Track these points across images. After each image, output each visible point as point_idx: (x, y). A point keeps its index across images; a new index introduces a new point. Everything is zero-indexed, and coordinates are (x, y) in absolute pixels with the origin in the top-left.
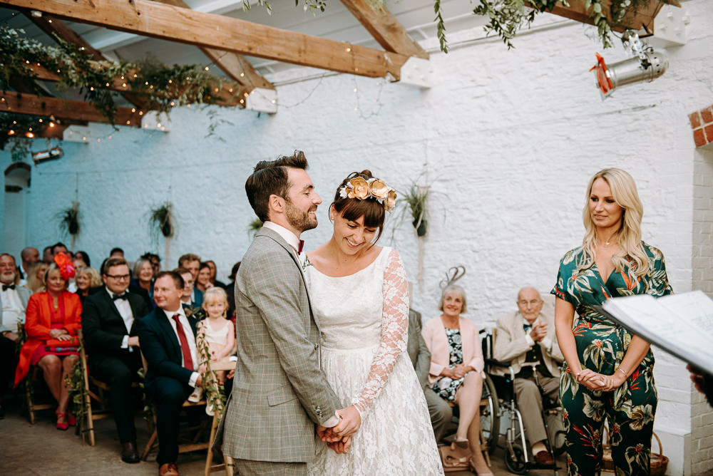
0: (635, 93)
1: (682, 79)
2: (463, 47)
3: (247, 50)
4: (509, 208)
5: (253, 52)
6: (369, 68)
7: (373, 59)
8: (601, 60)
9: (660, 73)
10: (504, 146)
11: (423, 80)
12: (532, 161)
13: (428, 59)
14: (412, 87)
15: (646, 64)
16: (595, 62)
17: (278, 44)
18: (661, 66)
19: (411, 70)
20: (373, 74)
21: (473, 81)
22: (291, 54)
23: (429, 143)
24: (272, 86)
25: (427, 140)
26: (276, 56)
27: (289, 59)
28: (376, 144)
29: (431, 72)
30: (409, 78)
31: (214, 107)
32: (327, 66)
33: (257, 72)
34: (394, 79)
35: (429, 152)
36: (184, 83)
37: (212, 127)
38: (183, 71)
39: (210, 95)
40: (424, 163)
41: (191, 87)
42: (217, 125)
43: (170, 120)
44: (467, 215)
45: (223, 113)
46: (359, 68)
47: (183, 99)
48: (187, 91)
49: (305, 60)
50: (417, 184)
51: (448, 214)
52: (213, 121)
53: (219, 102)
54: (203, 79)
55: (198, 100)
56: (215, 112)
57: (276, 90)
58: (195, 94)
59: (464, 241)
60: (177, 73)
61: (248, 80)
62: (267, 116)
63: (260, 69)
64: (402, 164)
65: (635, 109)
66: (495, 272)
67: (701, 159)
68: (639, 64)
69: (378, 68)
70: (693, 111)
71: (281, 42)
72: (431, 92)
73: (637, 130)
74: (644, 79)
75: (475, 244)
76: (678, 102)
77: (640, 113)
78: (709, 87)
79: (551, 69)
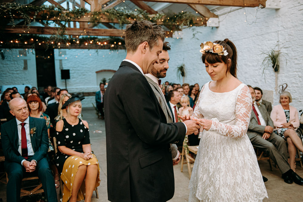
3: (198, 2)
5: (200, 3)
6: (251, 3)
11: (276, 5)
14: (272, 9)
19: (270, 2)
20: (253, 6)
21: (299, 3)
23: (280, 32)
24: (217, 16)
25: (278, 31)
26: (210, 3)
27: (216, 4)
28: (257, 35)
29: (280, 2)
30: (269, 5)
31: (194, 27)
32: (232, 5)
33: (211, 12)
34: (263, 7)
35: (280, 36)
36: (182, 19)
37: (194, 35)
38: (182, 15)
39: (192, 23)
40: (277, 41)
41: (185, 20)
42: (196, 33)
43: (183, 34)
44: (296, 62)
45: (198, 29)
46: (246, 4)
47: (182, 25)
48: (183, 22)
49: (223, 3)
50: (274, 50)
51: (288, 62)
52: (194, 32)
53: (196, 25)
54: (190, 17)
55: (188, 25)
56: (195, 29)
57: (218, 18)
58: (187, 23)
59: (295, 73)
60: (180, 16)
61: (207, 15)
62: (215, 28)
63: (212, 10)
64: (268, 42)
69: (255, 3)
72: (280, 10)
75: (300, 74)
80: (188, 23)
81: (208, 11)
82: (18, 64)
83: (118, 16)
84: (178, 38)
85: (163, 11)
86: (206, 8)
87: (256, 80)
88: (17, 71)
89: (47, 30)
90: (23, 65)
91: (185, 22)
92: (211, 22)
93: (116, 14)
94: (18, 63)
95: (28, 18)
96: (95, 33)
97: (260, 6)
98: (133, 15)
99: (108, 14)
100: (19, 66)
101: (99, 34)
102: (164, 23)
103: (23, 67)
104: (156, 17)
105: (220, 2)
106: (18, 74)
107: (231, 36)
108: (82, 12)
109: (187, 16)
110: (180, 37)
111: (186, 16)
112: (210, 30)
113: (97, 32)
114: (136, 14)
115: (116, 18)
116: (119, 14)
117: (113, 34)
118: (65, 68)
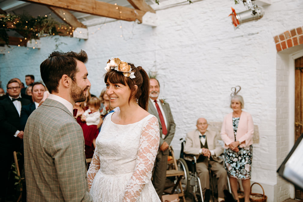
0: (249, 27)
1: (271, 20)
2: (171, 7)
3: (66, 7)
4: (193, 81)
5: (69, 8)
6: (128, 17)
7: (129, 13)
8: (234, 11)
9: (261, 17)
10: (191, 53)
11: (153, 23)
12: (203, 60)
13: (155, 13)
14: (148, 26)
15: (254, 13)
16: (231, 12)
17: (82, 5)
18: (261, 14)
19: (147, 18)
20: (130, 20)
21: (176, 23)
22: (89, 9)
23: (157, 52)
24: (85, 27)
25: (155, 50)
26: (81, 10)
27: (88, 12)
28: (132, 53)
29: (157, 19)
30: (147, 21)
31: (57, 37)
32: (107, 15)
33: (78, 21)
34: (139, 22)
35: (157, 56)
36: (42, 25)
37: (57, 46)
38: (41, 19)
39: (55, 31)
40: (154, 61)
41: (45, 27)
42: (59, 44)
43: (40, 43)
44: (174, 85)
45: (62, 39)
46: (122, 17)
47: (42, 32)
48: (44, 29)
49: (96, 12)
50: (152, 71)
51: (165, 84)
52: (57, 43)
53: (60, 34)
54: (52, 23)
55: (49, 33)
56: (58, 38)
57: (87, 29)
58: (48, 30)
59: (173, 97)
60: (39, 20)
61: (73, 24)
62: (83, 41)
63: (80, 19)
65: (249, 35)
66: (187, 111)
67: (279, 57)
68: (251, 13)
69: (131, 17)
70: (275, 35)
71: (84, 4)
72: (157, 28)
73: (250, 44)
74: (253, 20)
75: (178, 98)
76: (268, 31)
77: (251, 37)
78: (283, 24)
79: (211, 17)
80: (50, 31)
81: (75, 19)
84: (34, 48)
86: (72, 15)
91: (46, 29)
102: (16, 27)
104: (6, 19)
105: (93, 11)
107: (102, 51)
109: (49, 22)
110: (36, 47)
111: (47, 22)
112: (76, 42)
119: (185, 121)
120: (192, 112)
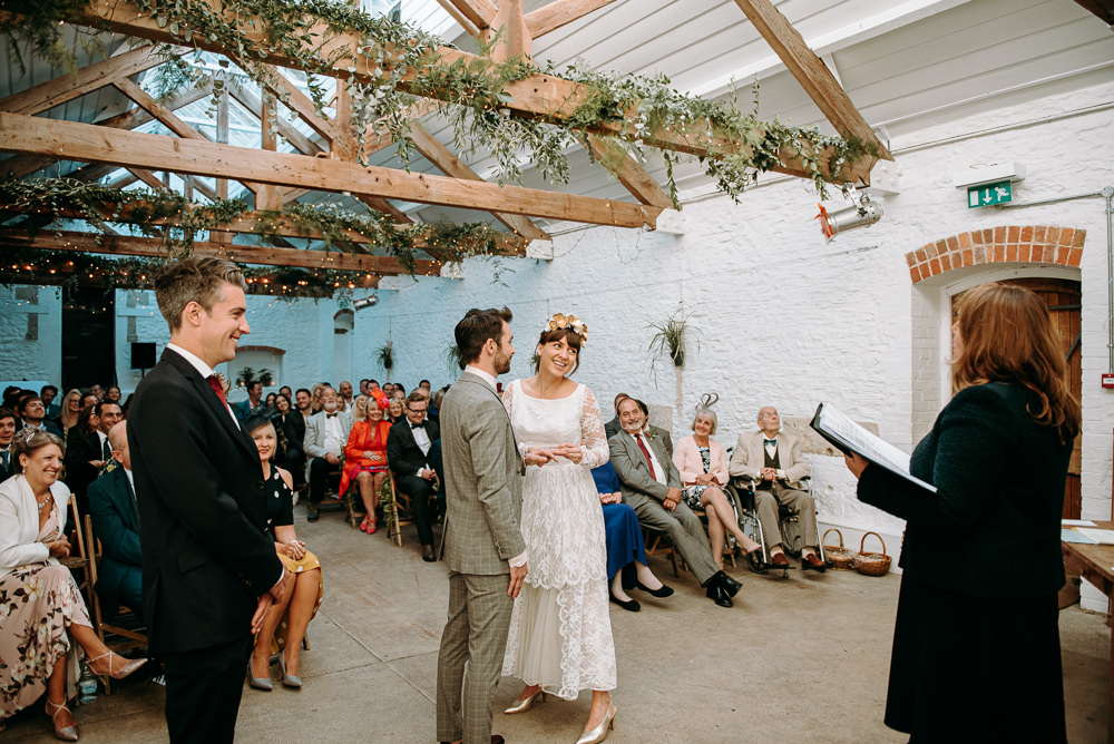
0: (859, 236)
1: (898, 223)
2: (711, 198)
3: (519, 211)
4: (754, 339)
6: (627, 220)
7: (630, 212)
8: (823, 210)
9: (876, 219)
10: (749, 284)
11: (677, 228)
12: (773, 297)
13: (682, 209)
14: (668, 234)
15: (863, 212)
16: (819, 212)
17: (545, 204)
18: (877, 214)
19: (666, 220)
20: (632, 225)
21: (721, 228)
22: (557, 212)
23: (684, 283)
24: (548, 237)
25: (682, 280)
28: (638, 285)
29: (684, 220)
30: (664, 226)
31: (498, 257)
33: (535, 225)
34: (650, 229)
35: (684, 290)
36: (471, 239)
37: (497, 275)
38: (470, 228)
39: (493, 249)
40: (680, 300)
41: (478, 241)
42: (501, 272)
43: (464, 268)
44: (718, 346)
45: (506, 262)
47: (471, 251)
48: (474, 245)
49: (570, 216)
50: (674, 319)
51: (701, 345)
52: (498, 270)
53: (502, 253)
54: (489, 234)
55: (484, 252)
56: (499, 261)
57: (551, 240)
58: (482, 246)
59: (717, 370)
60: (466, 230)
61: (527, 232)
62: (544, 263)
63: (536, 222)
64: (661, 301)
65: (860, 250)
66: (743, 396)
67: (918, 292)
68: (856, 212)
69: (635, 219)
70: (908, 251)
71: (549, 202)
72: (684, 238)
73: (863, 269)
74: (861, 225)
75: (725, 372)
76: (896, 243)
77: (865, 254)
78: (922, 231)
79: (786, 215)
80: (486, 248)
81: (529, 223)
82: (10, 324)
83: (322, 223)
84: (452, 278)
85: (418, 213)
87: (636, 382)
88: (8, 342)
89: (125, 244)
90: (25, 327)
91: (478, 245)
92: (536, 248)
93: (316, 218)
94: (13, 322)
95: (97, 217)
96: (251, 257)
97: (646, 226)
98: (358, 222)
99: (298, 217)
100: (14, 331)
101: (261, 260)
103: (24, 334)
105: (565, 213)
106: (8, 351)
108: (235, 209)
109: (483, 232)
110: (456, 276)
111: (480, 232)
112: (531, 264)
113: (253, 254)
114: (365, 219)
115: (317, 227)
116: (325, 218)
117: (294, 260)
118: (143, 338)
119: (738, 416)
120: (753, 400)
